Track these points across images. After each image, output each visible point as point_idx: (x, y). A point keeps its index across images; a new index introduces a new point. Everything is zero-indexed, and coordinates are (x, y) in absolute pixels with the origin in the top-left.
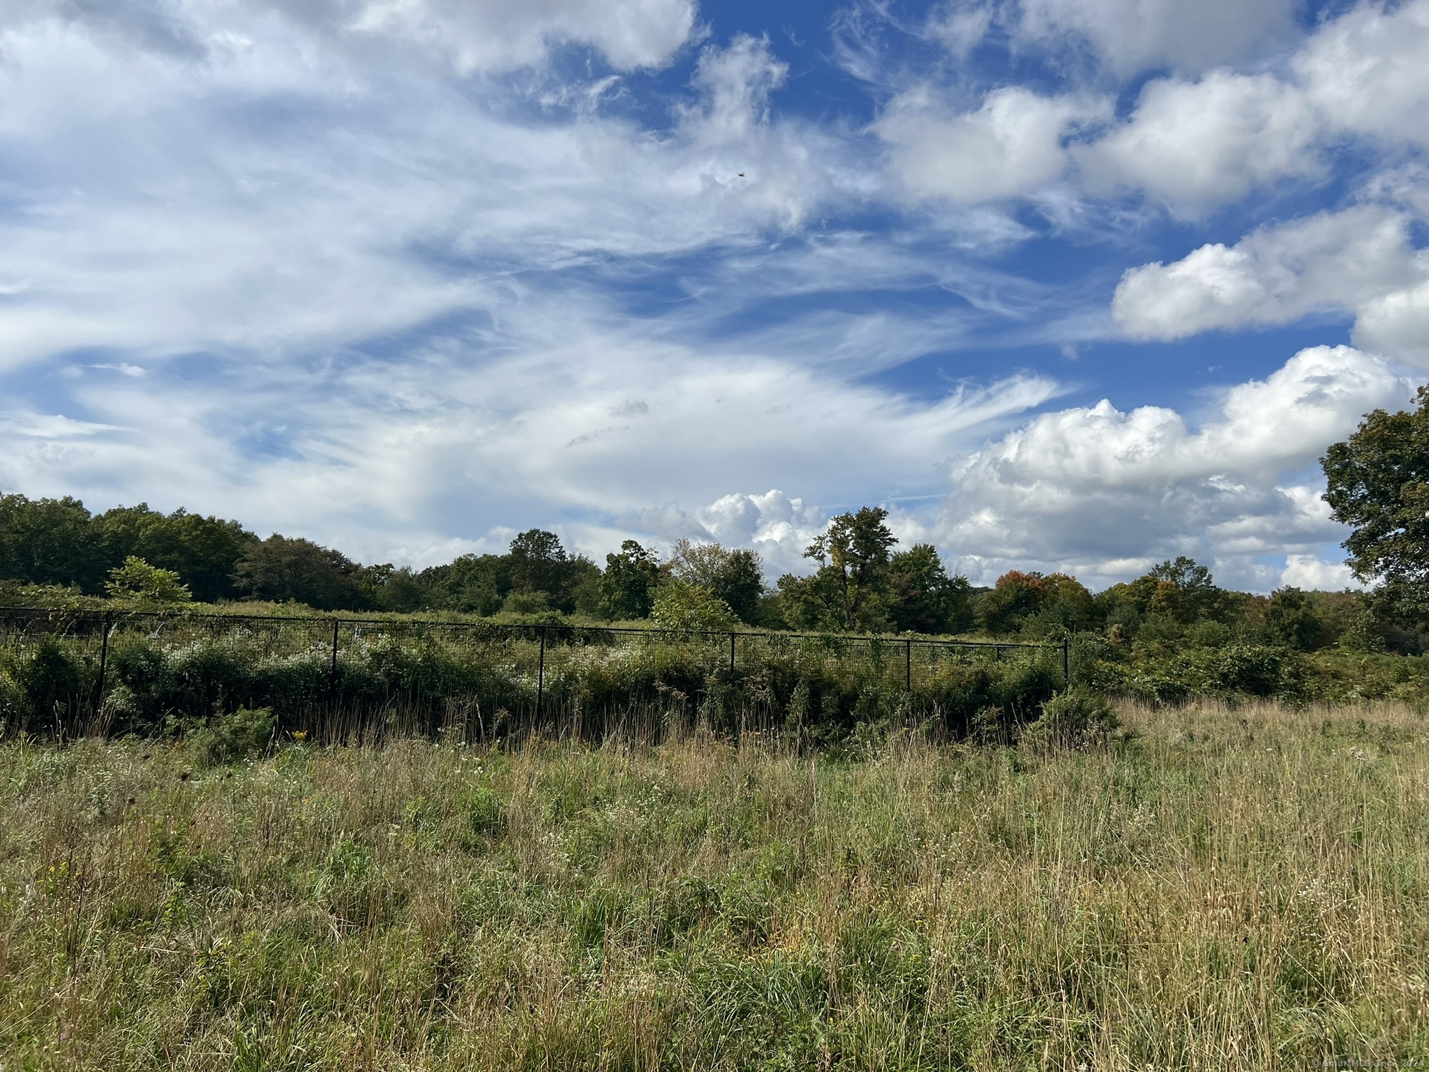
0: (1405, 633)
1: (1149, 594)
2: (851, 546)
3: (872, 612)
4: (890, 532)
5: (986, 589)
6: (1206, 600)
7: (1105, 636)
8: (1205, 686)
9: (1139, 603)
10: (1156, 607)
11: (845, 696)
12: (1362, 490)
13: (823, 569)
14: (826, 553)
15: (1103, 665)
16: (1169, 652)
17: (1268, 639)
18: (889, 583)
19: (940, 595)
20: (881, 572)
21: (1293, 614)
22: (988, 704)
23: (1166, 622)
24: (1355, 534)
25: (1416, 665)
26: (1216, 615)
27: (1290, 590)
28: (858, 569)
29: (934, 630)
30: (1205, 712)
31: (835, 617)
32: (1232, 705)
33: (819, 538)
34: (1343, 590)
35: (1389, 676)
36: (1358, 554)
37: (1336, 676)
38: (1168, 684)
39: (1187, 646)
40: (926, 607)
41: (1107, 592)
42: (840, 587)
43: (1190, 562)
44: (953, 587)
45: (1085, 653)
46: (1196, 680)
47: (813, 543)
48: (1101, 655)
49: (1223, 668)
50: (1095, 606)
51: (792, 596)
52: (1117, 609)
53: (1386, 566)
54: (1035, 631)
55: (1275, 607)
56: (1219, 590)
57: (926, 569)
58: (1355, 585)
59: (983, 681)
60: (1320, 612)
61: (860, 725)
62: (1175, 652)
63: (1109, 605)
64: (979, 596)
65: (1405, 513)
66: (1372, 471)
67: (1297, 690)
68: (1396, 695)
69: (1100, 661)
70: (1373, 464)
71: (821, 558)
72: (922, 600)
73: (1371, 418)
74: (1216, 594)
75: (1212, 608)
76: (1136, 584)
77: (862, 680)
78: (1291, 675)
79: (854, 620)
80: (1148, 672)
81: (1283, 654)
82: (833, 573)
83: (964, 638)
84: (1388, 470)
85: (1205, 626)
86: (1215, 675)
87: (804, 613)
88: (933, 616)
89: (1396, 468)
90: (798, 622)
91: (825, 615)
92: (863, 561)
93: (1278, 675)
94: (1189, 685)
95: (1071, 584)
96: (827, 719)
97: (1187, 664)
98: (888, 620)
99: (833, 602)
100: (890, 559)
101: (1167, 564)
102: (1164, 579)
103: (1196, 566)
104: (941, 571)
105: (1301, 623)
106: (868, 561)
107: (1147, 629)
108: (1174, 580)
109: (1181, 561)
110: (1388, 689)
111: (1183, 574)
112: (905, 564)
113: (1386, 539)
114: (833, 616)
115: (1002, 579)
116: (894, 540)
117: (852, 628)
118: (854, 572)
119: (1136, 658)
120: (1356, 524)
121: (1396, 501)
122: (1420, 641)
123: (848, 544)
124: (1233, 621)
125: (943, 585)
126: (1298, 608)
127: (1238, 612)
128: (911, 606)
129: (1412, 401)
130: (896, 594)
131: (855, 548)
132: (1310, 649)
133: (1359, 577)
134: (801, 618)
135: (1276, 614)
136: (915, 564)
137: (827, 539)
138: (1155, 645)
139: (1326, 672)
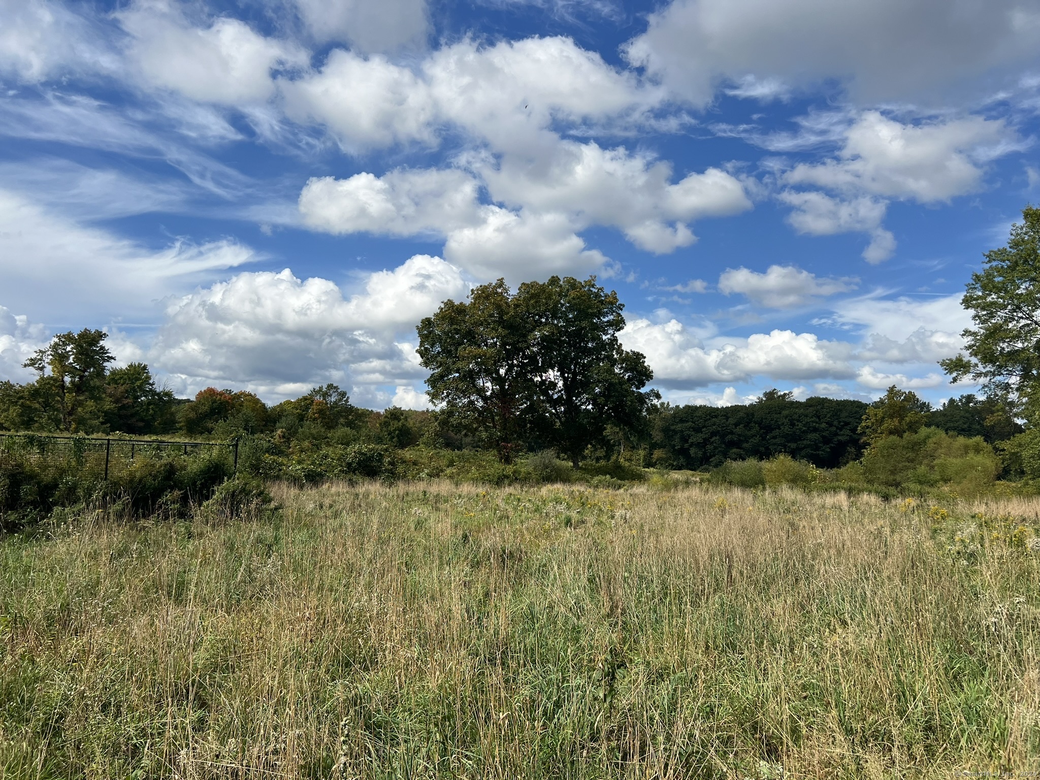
0: (455, 437)
1: (307, 408)
2: (71, 360)
3: (87, 416)
4: (109, 351)
5: (188, 401)
6: (344, 414)
7: (272, 437)
8: (336, 471)
9: (300, 415)
10: (311, 418)
11: (46, 486)
12: (438, 349)
13: (42, 378)
14: (46, 365)
15: (268, 458)
16: (315, 449)
17: (379, 440)
18: (105, 393)
19: (149, 404)
20: (98, 384)
21: (395, 424)
22: (172, 488)
23: (316, 428)
24: (432, 375)
25: (458, 457)
26: (350, 424)
27: (396, 408)
28: (77, 379)
29: (141, 432)
30: (333, 490)
31: (52, 419)
32: (352, 483)
33: (41, 351)
34: (425, 409)
35: (443, 463)
36: (433, 387)
37: (415, 463)
38: (312, 471)
39: (328, 444)
40: (137, 413)
41: (278, 406)
42: (58, 394)
43: (336, 388)
44: (161, 399)
45: (256, 449)
46: (330, 467)
47: (34, 356)
48: (267, 451)
49: (349, 460)
50: (269, 416)
51: (9, 400)
52: (284, 418)
53: (448, 396)
54: (223, 433)
55: (386, 419)
56: (353, 407)
57: (138, 383)
58: (431, 407)
59: (171, 471)
60: (411, 423)
61: (57, 510)
62: (318, 448)
63: (279, 415)
64: (182, 406)
65: (460, 365)
66: (444, 337)
67: (392, 473)
68: (446, 475)
69: (267, 455)
70: (445, 333)
71: (42, 369)
72: (134, 407)
73: (446, 304)
74: (351, 410)
75: (348, 419)
76: (299, 401)
77: (62, 472)
78: (390, 463)
79: (70, 422)
80: (299, 463)
81: (386, 450)
82: (52, 382)
83: (166, 438)
84: (453, 338)
85: (342, 431)
86: (344, 464)
87: (21, 415)
88: (142, 420)
89: (457, 336)
90: (13, 423)
91: (41, 417)
92: (82, 374)
93: (382, 463)
94: (326, 471)
95: (253, 400)
96: (25, 506)
97: (326, 456)
98: (102, 423)
99: (51, 406)
100: (107, 373)
101: (321, 388)
102: (318, 398)
103: (339, 391)
104: (152, 385)
105: (400, 430)
106: (87, 374)
107: (303, 433)
108: (325, 399)
109: (330, 386)
110: (442, 471)
111: (331, 396)
112: (121, 378)
113: (449, 379)
114: (49, 418)
115: (201, 394)
116: (112, 358)
117: (67, 429)
118: (72, 382)
119: (293, 453)
120: (434, 369)
121: (456, 357)
122: (463, 442)
123: (68, 358)
124: (360, 427)
125: (153, 396)
126: (399, 420)
127: (364, 422)
128: (123, 412)
129: (468, 297)
130: (111, 402)
131: (75, 362)
132: (402, 446)
133: (433, 402)
134: (17, 420)
135: (386, 424)
136: (129, 378)
137: (49, 353)
138: (306, 444)
139: (410, 461)
